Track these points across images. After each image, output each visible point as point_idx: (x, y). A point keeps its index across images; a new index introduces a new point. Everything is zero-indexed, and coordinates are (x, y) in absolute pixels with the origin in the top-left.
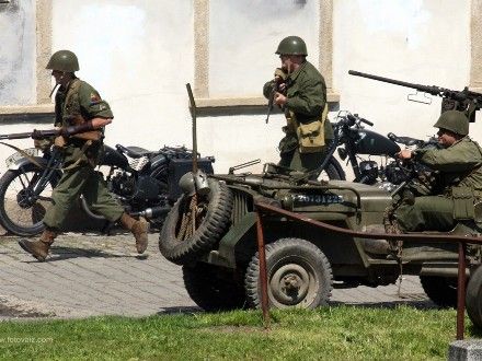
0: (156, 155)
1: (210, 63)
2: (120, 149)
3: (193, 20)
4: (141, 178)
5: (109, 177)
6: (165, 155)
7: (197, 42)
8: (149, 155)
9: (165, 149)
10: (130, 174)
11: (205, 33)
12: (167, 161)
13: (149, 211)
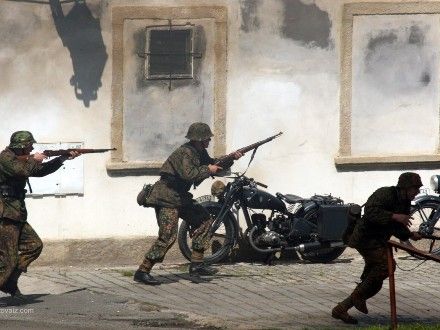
0: (308, 201)
1: (353, 129)
2: (280, 196)
3: (339, 95)
4: (296, 220)
5: (270, 219)
6: (316, 202)
7: (342, 112)
8: (302, 202)
9: (316, 197)
10: (287, 217)
11: (349, 104)
12: (317, 206)
13: (302, 246)
